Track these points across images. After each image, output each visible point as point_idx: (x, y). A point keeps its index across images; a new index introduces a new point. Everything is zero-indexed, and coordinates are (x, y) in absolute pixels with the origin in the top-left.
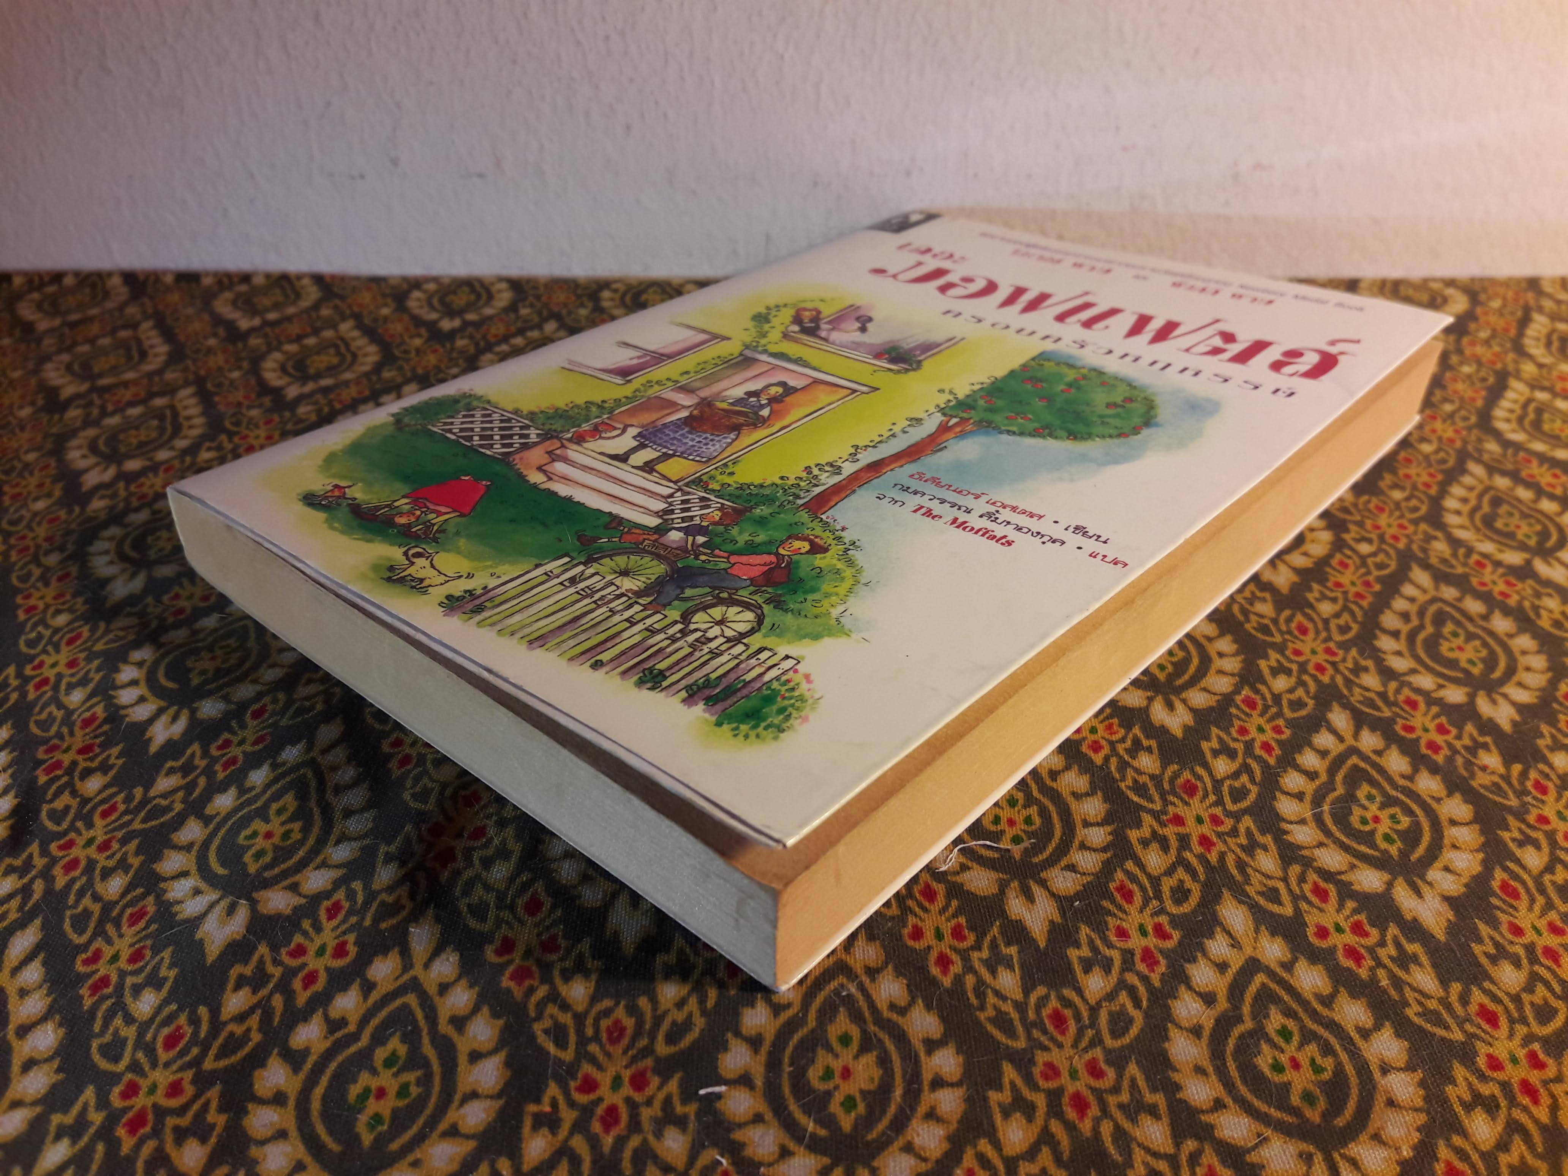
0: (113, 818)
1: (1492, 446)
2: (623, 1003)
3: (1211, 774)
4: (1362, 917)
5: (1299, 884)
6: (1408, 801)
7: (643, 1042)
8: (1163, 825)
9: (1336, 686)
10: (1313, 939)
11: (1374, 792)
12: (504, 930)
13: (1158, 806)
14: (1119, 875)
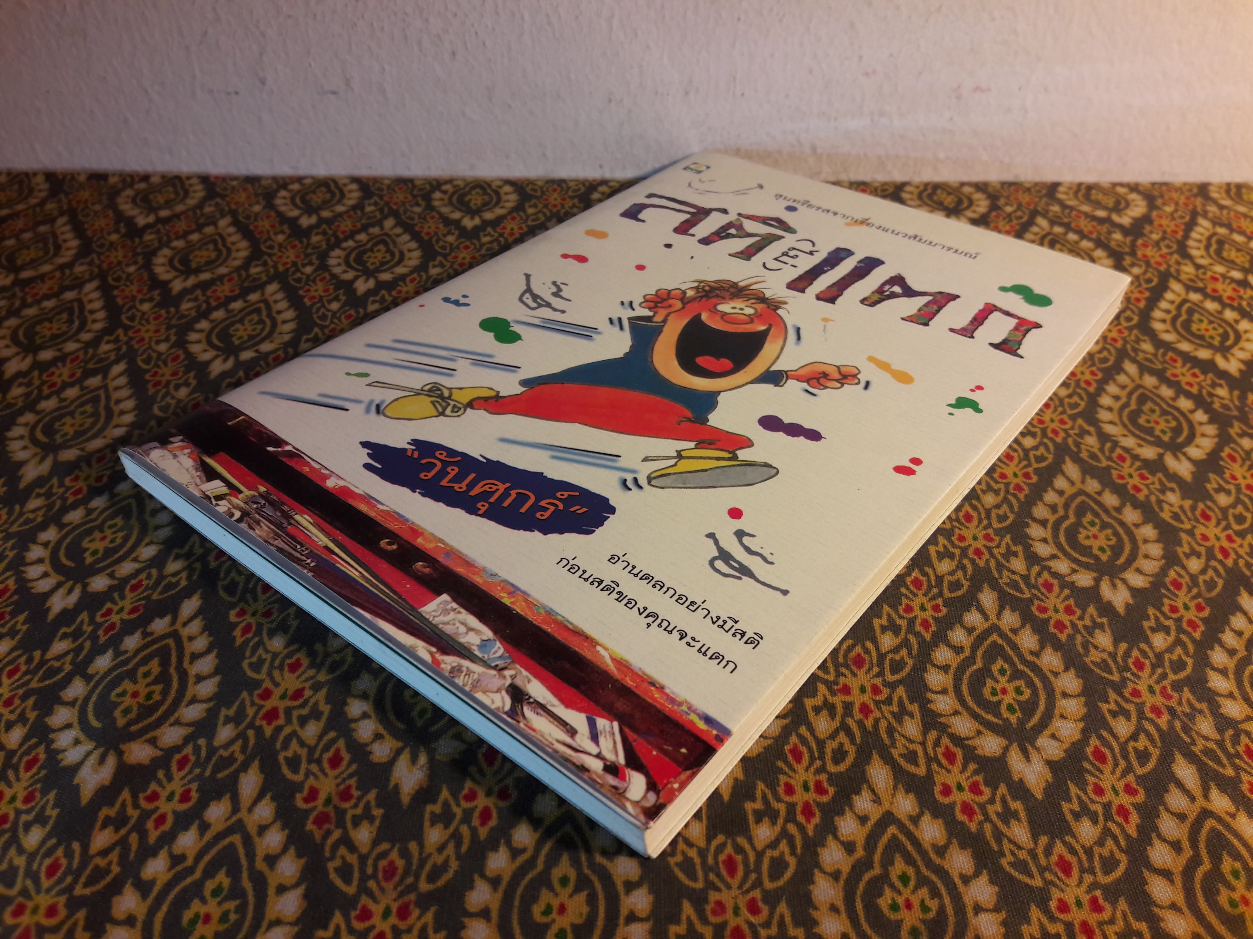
0: (16, 677)
1: (1147, 347)
2: (397, 846)
3: (877, 649)
4: (979, 778)
5: (934, 749)
6: (1032, 675)
7: (410, 880)
8: (833, 693)
9: (989, 569)
10: (938, 797)
11: (1006, 666)
12: (311, 781)
13: (831, 678)
14: (794, 739)
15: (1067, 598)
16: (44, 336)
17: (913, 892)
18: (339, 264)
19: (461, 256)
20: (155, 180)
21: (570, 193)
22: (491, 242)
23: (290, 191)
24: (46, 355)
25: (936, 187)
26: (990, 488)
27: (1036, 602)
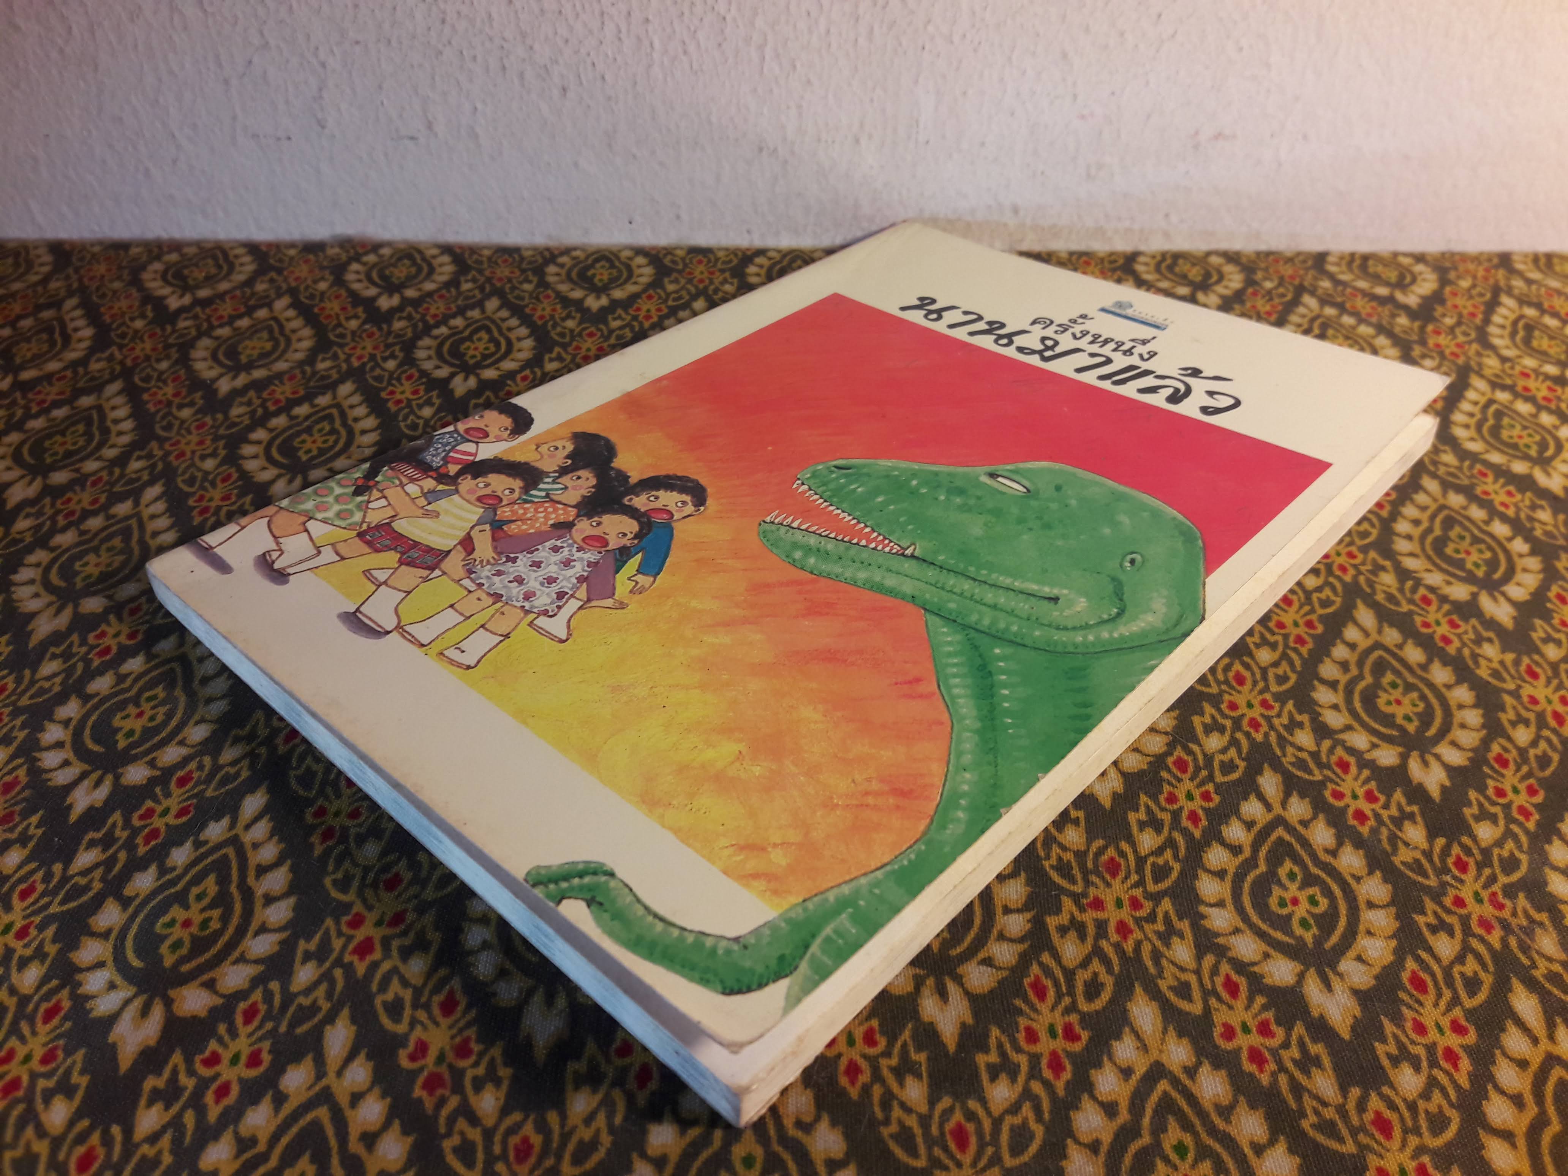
15: (1367, 781)
16: (55, 454)
17: (1193, 1166)
18: (430, 358)
19: (585, 346)
20: (191, 251)
21: (719, 266)
22: (621, 328)
23: (364, 264)
24: (59, 477)
25: (1177, 257)
26: (1264, 642)
27: (1330, 786)
